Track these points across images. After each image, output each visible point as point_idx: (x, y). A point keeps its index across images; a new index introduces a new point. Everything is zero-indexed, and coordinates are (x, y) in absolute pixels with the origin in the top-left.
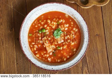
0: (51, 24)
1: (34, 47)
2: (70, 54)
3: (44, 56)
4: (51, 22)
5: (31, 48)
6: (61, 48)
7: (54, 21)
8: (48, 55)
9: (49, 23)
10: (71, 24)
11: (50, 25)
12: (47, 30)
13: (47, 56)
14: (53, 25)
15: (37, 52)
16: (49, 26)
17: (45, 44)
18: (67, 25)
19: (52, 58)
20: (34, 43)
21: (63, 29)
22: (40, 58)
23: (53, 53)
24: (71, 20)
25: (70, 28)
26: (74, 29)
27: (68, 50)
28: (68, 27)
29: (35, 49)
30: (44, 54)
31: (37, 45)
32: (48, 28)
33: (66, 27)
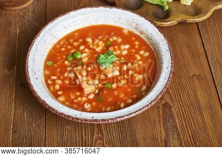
0: (94, 45)
1: (54, 83)
2: (135, 96)
3: (75, 101)
4: (93, 41)
5: (48, 86)
6: (114, 86)
7: (100, 40)
8: (84, 99)
9: (89, 42)
10: (135, 45)
11: (91, 46)
12: (84, 55)
13: (82, 100)
14: (98, 46)
15: (60, 93)
16: (90, 49)
17: (79, 77)
18: (127, 46)
19: (94, 104)
20: (55, 78)
21: (118, 52)
22: (68, 104)
23: (97, 95)
24: (133, 39)
25: (133, 51)
26: (142, 52)
27: (129, 90)
28: (129, 50)
29: (57, 87)
30: (76, 98)
31: (63, 81)
32: (87, 50)
33: (125, 49)
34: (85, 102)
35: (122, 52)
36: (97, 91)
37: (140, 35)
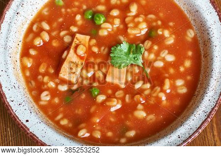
0: (133, 21)
1: (38, 34)
2: (110, 134)
3: (40, 77)
4: (137, 16)
5: (30, 30)
6: (101, 98)
7: (146, 21)
8: (52, 84)
9: (130, 12)
10: (182, 64)
11: (127, 20)
12: (108, 25)
13: (47, 83)
15: (33, 52)
16: (123, 22)
17: (72, 51)
18: (170, 58)
19: (56, 100)
20: (46, 26)
21: (152, 57)
22: (28, 74)
23: (70, 92)
24: (190, 53)
25: (172, 71)
27: (112, 120)
28: (168, 65)
30: (46, 74)
31: (52, 38)
32: (117, 22)
33: (163, 60)
34: (48, 89)
35: (156, 60)
36: (75, 87)
37: (203, 55)
